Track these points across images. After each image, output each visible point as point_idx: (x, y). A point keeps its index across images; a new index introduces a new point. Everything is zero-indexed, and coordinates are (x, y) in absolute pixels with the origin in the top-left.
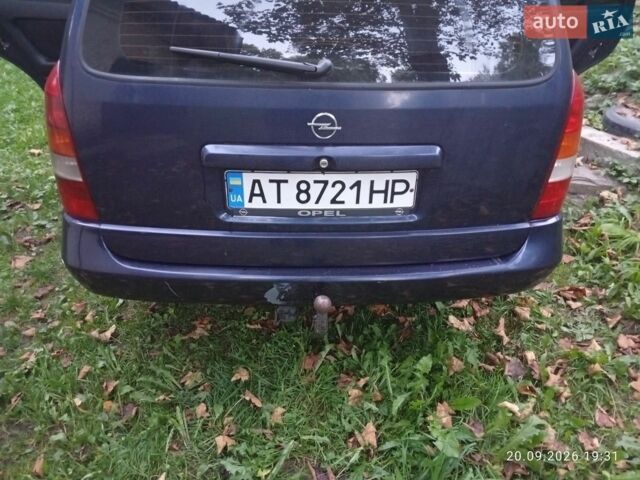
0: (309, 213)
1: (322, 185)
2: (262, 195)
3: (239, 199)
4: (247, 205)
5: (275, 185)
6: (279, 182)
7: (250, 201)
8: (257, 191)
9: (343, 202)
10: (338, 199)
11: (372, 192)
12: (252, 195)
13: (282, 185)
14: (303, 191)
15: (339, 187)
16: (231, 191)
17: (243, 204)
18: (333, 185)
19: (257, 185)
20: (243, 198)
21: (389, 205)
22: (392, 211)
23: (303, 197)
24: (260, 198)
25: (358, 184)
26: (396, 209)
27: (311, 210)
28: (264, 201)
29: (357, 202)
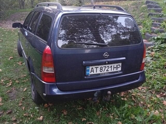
1: (105, 67)
3: (88, 72)
4: (90, 74)
5: (96, 68)
6: (97, 68)
8: (92, 70)
9: (108, 71)
10: (108, 70)
11: (114, 68)
15: (108, 67)
16: (87, 71)
17: (89, 73)
18: (107, 67)
20: (89, 72)
21: (117, 70)
22: (117, 72)
23: (101, 70)
24: (93, 72)
25: (111, 66)
26: (118, 71)
27: (103, 73)
29: (111, 70)
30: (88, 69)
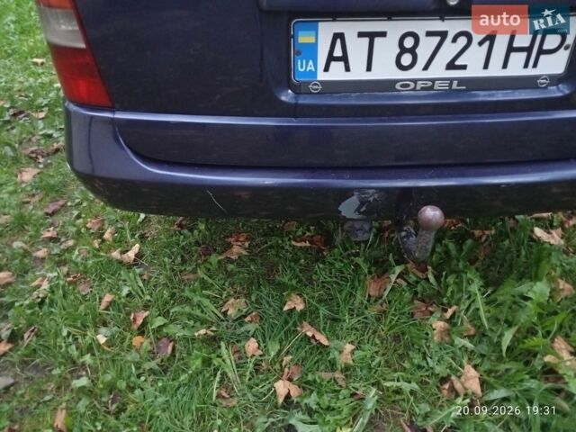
0: (412, 85)
1: (437, 39)
2: (344, 58)
3: (311, 67)
4: (322, 76)
5: (366, 40)
6: (372, 36)
7: (326, 69)
8: (338, 52)
9: (464, 67)
10: (458, 63)
11: (511, 49)
12: (331, 58)
13: (377, 40)
14: (407, 50)
15: (462, 41)
16: (298, 53)
17: (314, 74)
18: (454, 40)
19: (338, 42)
20: (315, 65)
21: (530, 72)
22: (530, 82)
23: (407, 59)
24: (341, 64)
25: (491, 38)
26: (538, 77)
27: (415, 81)
28: (347, 69)
29: (486, 67)
30: (304, 38)
